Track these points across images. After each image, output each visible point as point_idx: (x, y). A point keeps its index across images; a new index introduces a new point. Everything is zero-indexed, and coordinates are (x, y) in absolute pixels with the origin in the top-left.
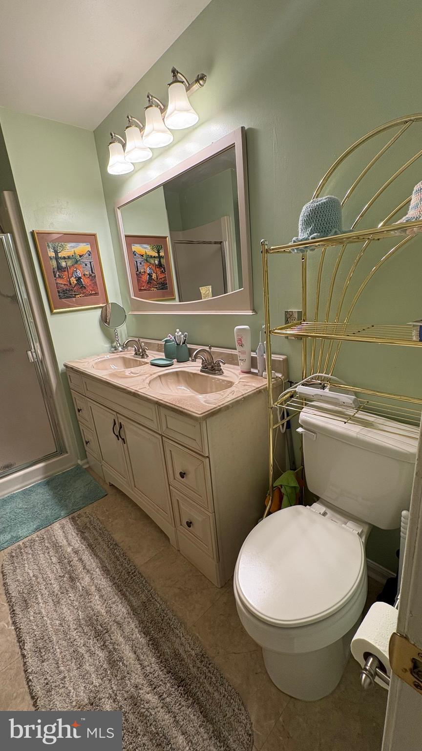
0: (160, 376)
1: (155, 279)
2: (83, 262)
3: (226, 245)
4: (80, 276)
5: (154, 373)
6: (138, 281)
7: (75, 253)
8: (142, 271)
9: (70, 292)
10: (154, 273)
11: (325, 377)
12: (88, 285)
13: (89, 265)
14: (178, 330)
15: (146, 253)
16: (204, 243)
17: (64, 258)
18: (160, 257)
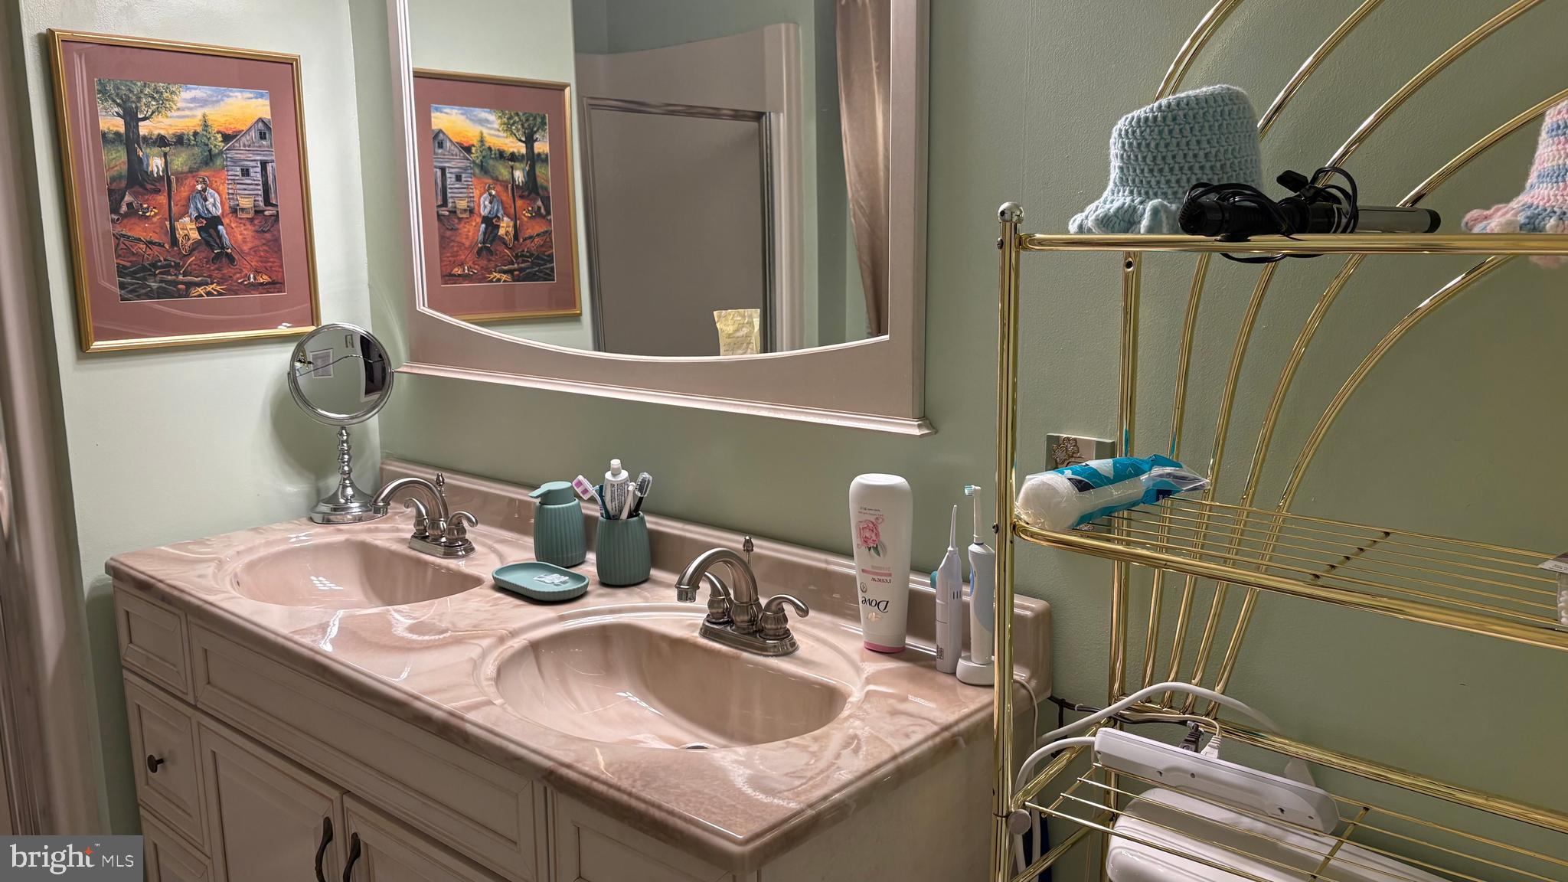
0: (535, 647)
1: (509, 239)
2: (235, 162)
3: (780, 124)
4: (218, 211)
5: (514, 634)
6: (445, 243)
7: (206, 126)
8: (462, 204)
9: (168, 273)
10: (506, 214)
11: (1197, 697)
12: (246, 248)
13: (256, 173)
14: (616, 463)
15: (482, 141)
16: (691, 111)
17: (161, 141)
18: (533, 159)
